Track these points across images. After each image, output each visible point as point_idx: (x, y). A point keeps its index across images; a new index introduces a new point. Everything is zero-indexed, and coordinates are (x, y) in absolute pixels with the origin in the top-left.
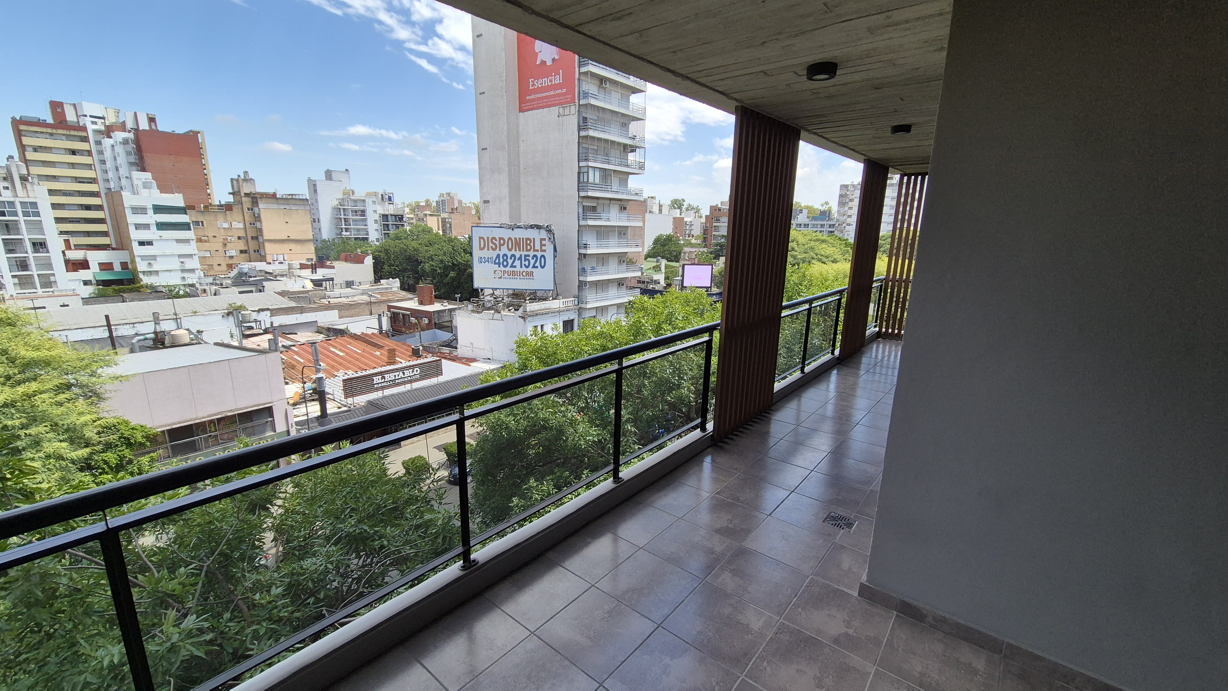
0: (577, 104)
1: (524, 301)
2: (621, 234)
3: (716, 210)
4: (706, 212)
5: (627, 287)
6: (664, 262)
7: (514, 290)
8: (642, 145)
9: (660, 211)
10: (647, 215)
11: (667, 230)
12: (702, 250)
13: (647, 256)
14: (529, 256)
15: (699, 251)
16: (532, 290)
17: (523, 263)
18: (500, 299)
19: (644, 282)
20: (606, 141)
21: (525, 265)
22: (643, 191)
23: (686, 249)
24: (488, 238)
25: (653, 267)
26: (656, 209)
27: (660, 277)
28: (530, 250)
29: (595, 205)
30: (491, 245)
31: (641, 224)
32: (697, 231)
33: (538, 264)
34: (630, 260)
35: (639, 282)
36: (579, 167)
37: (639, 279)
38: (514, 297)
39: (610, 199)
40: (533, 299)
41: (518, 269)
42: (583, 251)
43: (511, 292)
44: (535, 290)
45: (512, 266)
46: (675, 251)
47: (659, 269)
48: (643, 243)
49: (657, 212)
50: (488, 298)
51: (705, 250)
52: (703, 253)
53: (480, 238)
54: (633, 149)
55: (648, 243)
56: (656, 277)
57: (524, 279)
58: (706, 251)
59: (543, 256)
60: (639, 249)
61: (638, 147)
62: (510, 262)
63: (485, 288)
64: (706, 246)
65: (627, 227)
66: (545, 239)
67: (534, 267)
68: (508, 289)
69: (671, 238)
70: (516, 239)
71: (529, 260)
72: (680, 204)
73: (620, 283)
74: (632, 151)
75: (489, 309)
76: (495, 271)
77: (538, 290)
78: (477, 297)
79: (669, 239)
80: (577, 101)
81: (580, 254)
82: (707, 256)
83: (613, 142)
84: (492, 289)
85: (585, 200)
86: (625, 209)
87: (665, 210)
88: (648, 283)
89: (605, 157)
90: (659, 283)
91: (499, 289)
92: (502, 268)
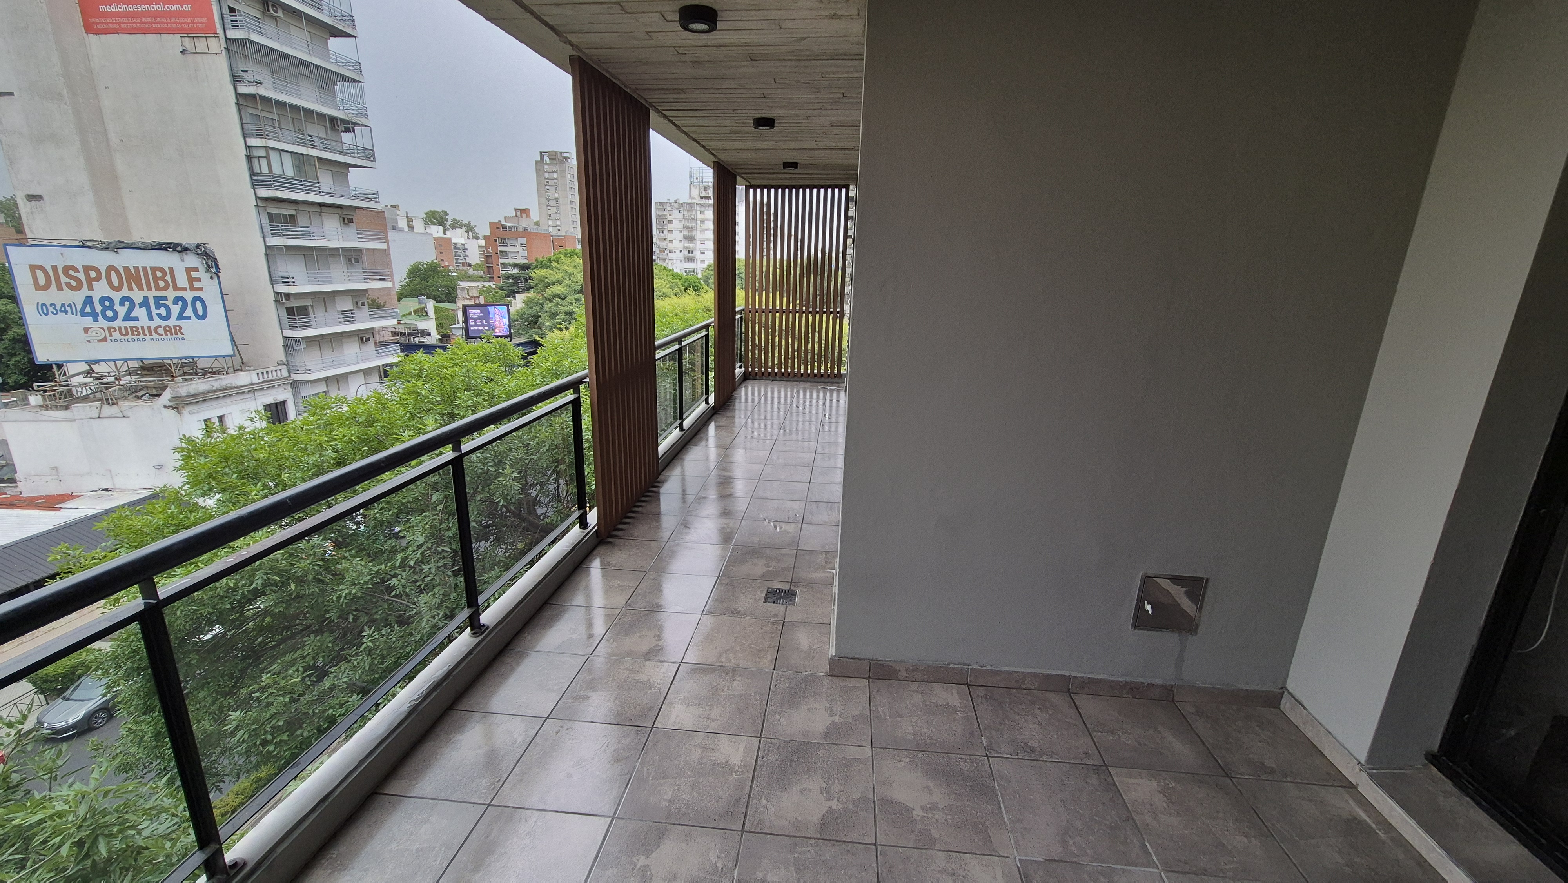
0: (222, 36)
1: (170, 378)
2: (350, 260)
3: (498, 228)
4: (484, 230)
5: (375, 343)
6: (431, 305)
7: (142, 360)
8: (363, 121)
9: (411, 227)
10: (391, 234)
11: (428, 256)
12: (487, 284)
13: (401, 296)
14: (166, 299)
15: (484, 286)
16: (186, 358)
17: (154, 312)
18: (112, 379)
19: (403, 335)
20: (295, 108)
21: (159, 315)
22: (377, 194)
23: (463, 284)
24: (55, 268)
25: (415, 311)
26: (402, 224)
27: (429, 325)
28: (166, 288)
29: (293, 213)
30: (64, 279)
31: (383, 246)
32: (474, 257)
33: (189, 312)
34: (374, 301)
35: (395, 334)
36: (249, 148)
37: (394, 330)
38: (146, 372)
39: (321, 205)
40: (191, 374)
41: (144, 321)
42: (283, 289)
43: (135, 365)
44: (193, 358)
45: (127, 318)
46: (444, 286)
47: (425, 314)
48: (392, 274)
49: (406, 229)
50: (80, 379)
51: (492, 284)
52: (489, 289)
53: (33, 268)
54: (349, 126)
55: (400, 276)
56: (422, 325)
57: (163, 340)
58: (494, 286)
59: (196, 299)
60: (389, 285)
61: (359, 124)
62: (122, 311)
63: (67, 362)
64: (491, 279)
65: (359, 250)
66: (196, 270)
67: (181, 317)
68: (126, 361)
69: (436, 267)
70: (126, 269)
71: (167, 307)
72: (441, 218)
73: (363, 337)
74: (347, 130)
75: (85, 399)
76: (86, 330)
77: (199, 357)
78: (51, 378)
79: (433, 269)
80: (220, 31)
81: (277, 293)
82: (496, 292)
83: (308, 112)
84: (88, 362)
85: (270, 204)
86: (351, 221)
87: (419, 226)
88: (410, 334)
89: (297, 135)
90: (429, 334)
91: (105, 361)
92: (104, 323)
